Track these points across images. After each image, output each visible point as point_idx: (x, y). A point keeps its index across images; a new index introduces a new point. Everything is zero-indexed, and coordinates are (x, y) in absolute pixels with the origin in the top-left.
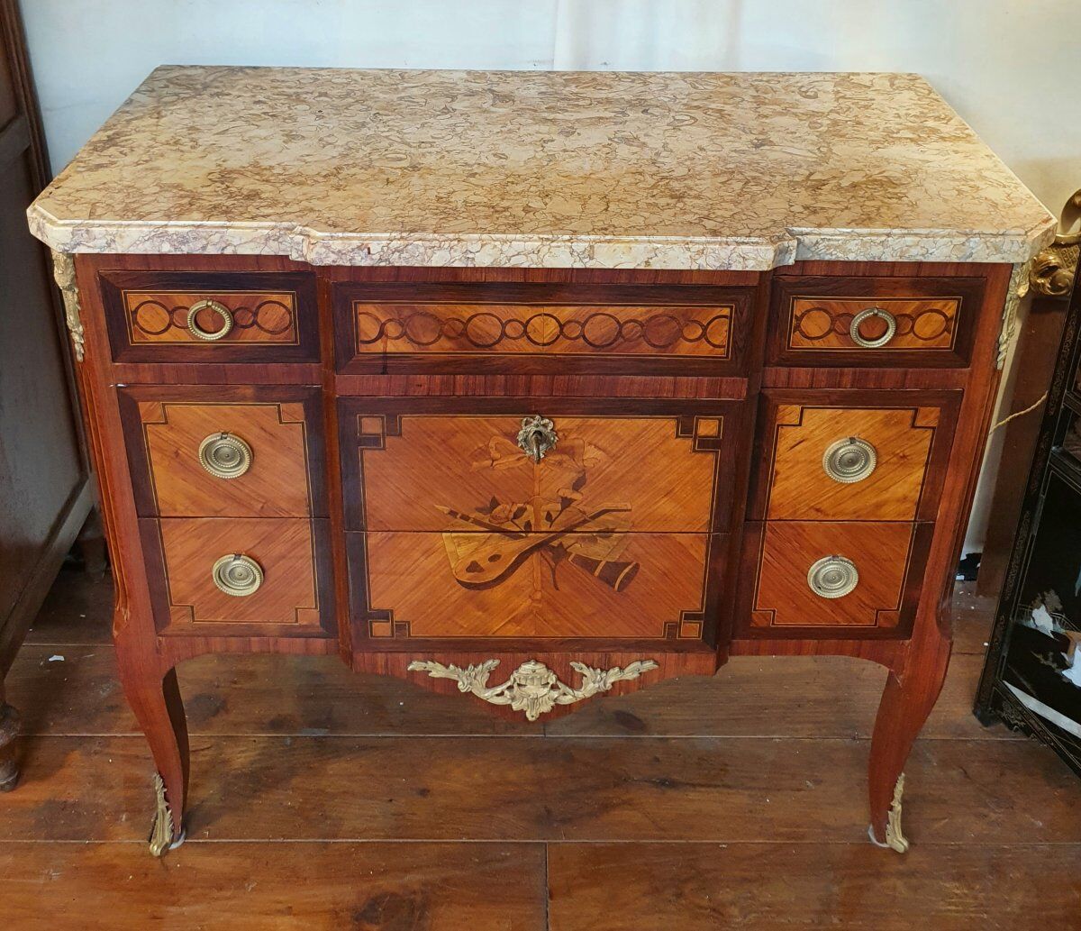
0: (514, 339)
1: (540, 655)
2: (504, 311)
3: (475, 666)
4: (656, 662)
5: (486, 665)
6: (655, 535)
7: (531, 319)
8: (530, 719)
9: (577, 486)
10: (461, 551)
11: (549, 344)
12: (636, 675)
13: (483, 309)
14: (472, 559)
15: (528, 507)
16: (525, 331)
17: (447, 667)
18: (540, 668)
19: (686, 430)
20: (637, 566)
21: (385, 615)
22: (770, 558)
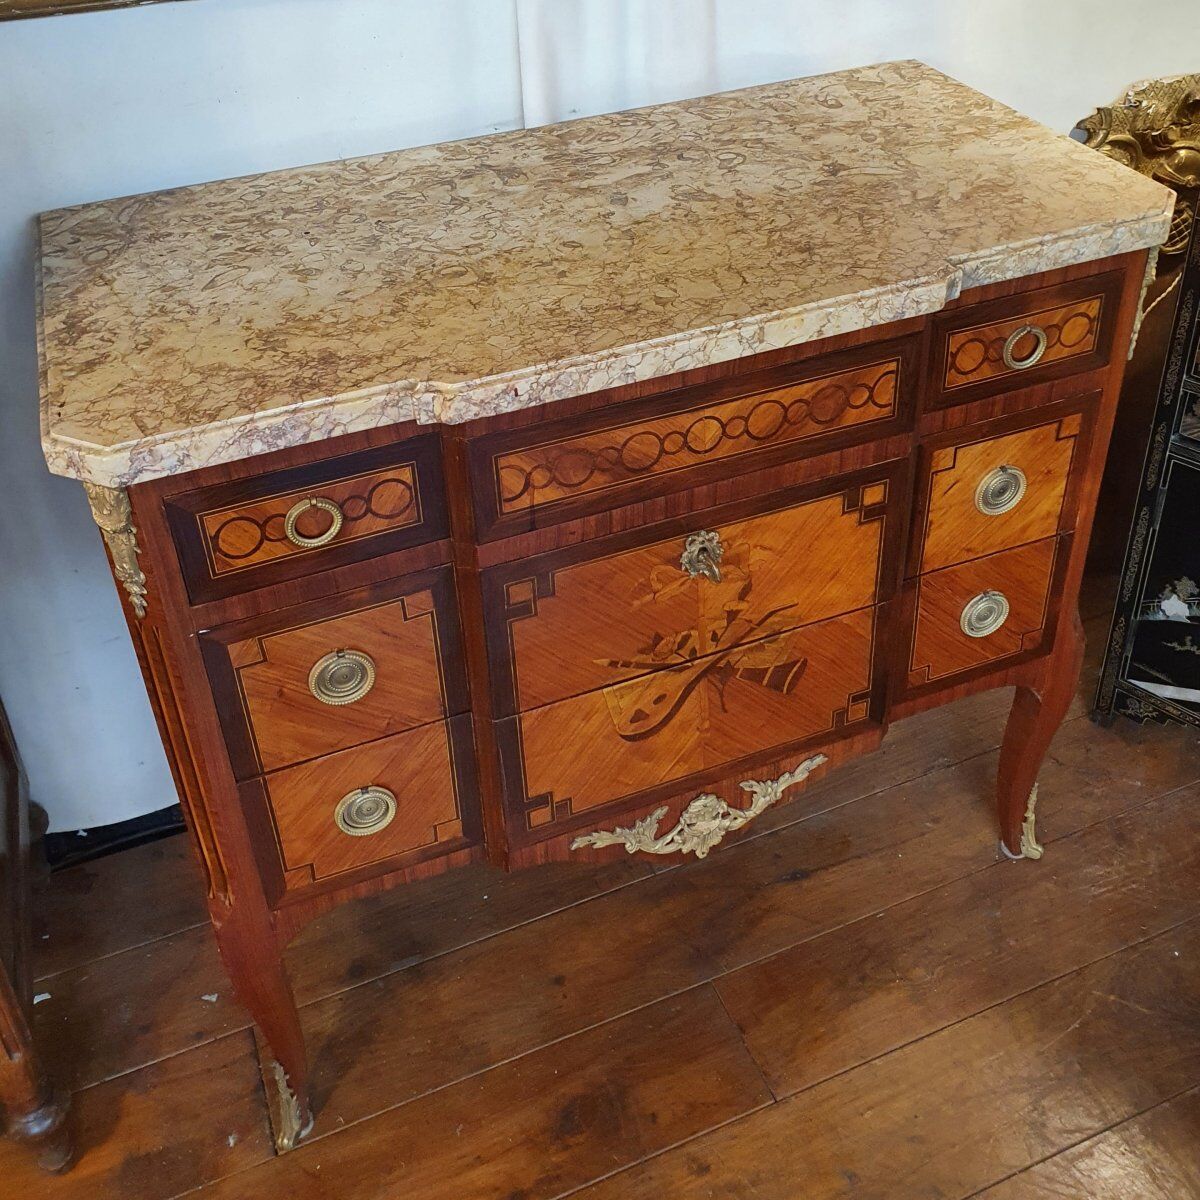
0: (674, 453)
1: (709, 788)
2: (661, 426)
3: (643, 821)
4: (825, 755)
5: (654, 817)
6: (822, 623)
7: (691, 426)
8: (701, 856)
9: (742, 596)
10: (623, 703)
11: (711, 449)
12: (806, 775)
13: (640, 429)
14: (637, 707)
15: (692, 632)
16: (686, 442)
17: (612, 831)
18: (711, 800)
19: (852, 504)
20: (805, 663)
21: (544, 800)
22: (925, 614)
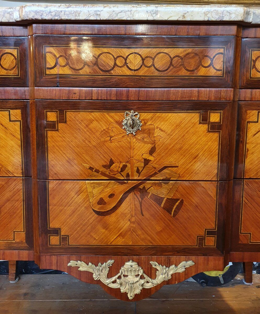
0: (121, 67)
1: (135, 257)
2: (116, 51)
3: (102, 264)
4: (193, 261)
5: (107, 263)
6: (191, 182)
7: (128, 56)
8: (130, 298)
9: (152, 151)
10: (95, 191)
11: (137, 70)
12: (184, 270)
13: (105, 50)
14: (101, 196)
15: (128, 164)
16: (126, 63)
17: (88, 264)
18: (134, 264)
19: (204, 120)
21: (56, 232)
22: (246, 201)
